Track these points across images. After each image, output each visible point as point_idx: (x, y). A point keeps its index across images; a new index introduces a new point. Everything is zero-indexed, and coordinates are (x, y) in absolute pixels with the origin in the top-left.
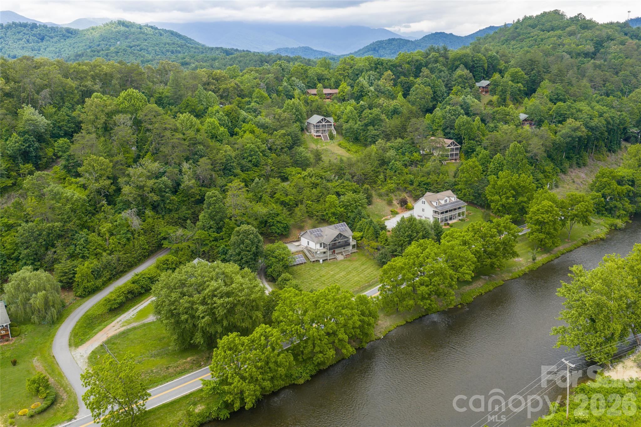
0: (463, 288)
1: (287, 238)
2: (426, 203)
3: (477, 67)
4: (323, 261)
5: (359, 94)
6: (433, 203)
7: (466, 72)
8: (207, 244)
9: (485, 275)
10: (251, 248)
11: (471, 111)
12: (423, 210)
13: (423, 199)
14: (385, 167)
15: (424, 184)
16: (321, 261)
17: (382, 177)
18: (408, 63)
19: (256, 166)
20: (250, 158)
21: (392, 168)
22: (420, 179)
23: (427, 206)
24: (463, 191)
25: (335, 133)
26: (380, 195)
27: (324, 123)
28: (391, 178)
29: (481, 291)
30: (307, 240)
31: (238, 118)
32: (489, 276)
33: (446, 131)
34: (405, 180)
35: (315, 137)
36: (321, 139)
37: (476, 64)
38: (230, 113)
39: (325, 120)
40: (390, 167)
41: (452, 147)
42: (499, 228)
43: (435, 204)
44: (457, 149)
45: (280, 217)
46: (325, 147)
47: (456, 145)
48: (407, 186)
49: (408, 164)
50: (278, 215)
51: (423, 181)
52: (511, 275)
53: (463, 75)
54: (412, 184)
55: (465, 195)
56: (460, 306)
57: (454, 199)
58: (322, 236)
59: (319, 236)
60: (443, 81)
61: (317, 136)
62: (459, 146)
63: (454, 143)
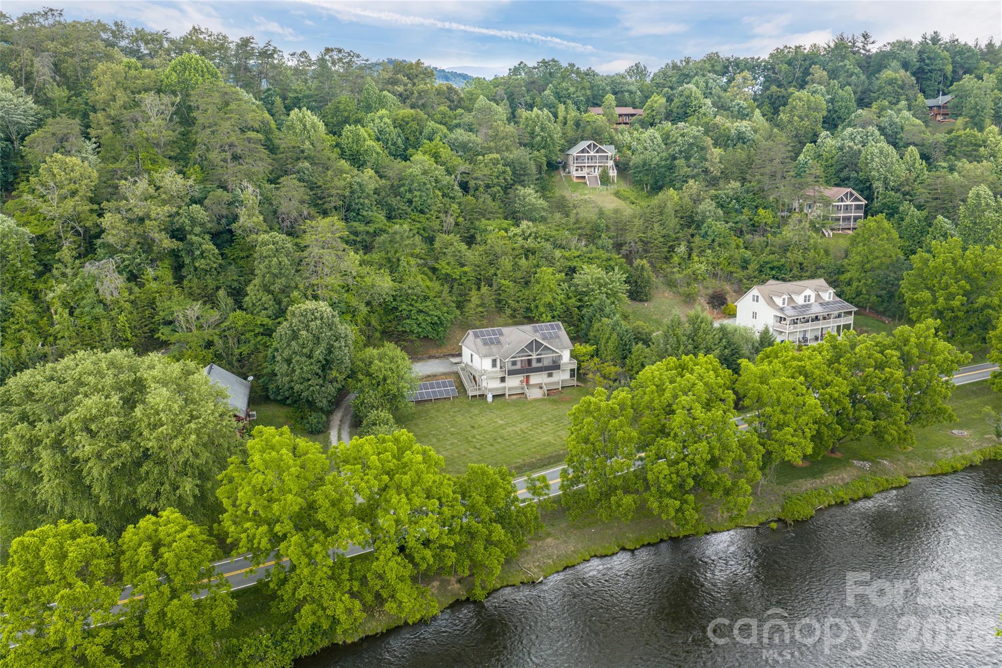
0: (796, 482)
1: (439, 346)
2: (761, 298)
3: (931, 71)
4: (494, 396)
5: (681, 111)
6: (775, 299)
7: (903, 75)
8: (247, 341)
9: (864, 460)
10: (311, 351)
11: (901, 139)
12: (755, 315)
13: (755, 291)
14: (691, 231)
15: (772, 269)
16: (490, 398)
17: (682, 249)
18: (789, 63)
19: (422, 212)
20: (409, 196)
21: (706, 233)
22: (764, 257)
23: (762, 307)
24: (855, 284)
25: (613, 173)
26: (671, 284)
27: (592, 154)
28: (702, 253)
29: (841, 494)
30: (470, 352)
31: (421, 133)
32: (872, 461)
33: (842, 175)
34: (731, 257)
35: (575, 180)
36: (585, 183)
37: (927, 65)
38: (407, 123)
39: (595, 146)
40: (703, 231)
41: (848, 203)
42: (906, 348)
43: (779, 301)
44: (858, 207)
45: (429, 303)
46: (586, 197)
47: (856, 199)
48: (732, 269)
49: (744, 229)
50: (426, 298)
51: (767, 263)
52: (931, 464)
53: (896, 79)
54: (745, 268)
55: (859, 294)
56: (774, 525)
57: (828, 295)
58: (499, 342)
59: (492, 343)
60: (855, 93)
61: (578, 177)
62: (864, 202)
63: (852, 195)
